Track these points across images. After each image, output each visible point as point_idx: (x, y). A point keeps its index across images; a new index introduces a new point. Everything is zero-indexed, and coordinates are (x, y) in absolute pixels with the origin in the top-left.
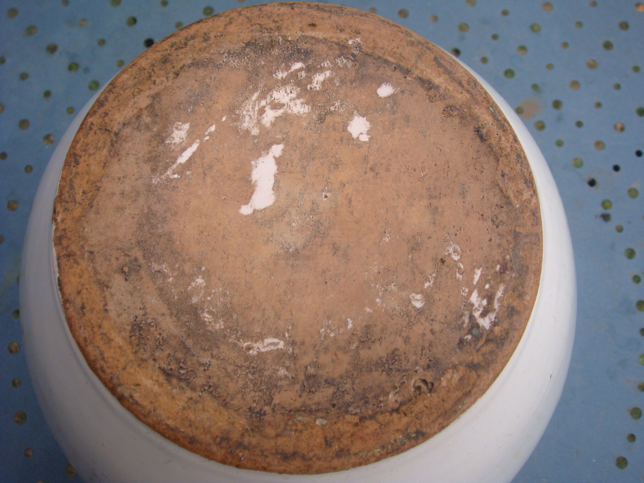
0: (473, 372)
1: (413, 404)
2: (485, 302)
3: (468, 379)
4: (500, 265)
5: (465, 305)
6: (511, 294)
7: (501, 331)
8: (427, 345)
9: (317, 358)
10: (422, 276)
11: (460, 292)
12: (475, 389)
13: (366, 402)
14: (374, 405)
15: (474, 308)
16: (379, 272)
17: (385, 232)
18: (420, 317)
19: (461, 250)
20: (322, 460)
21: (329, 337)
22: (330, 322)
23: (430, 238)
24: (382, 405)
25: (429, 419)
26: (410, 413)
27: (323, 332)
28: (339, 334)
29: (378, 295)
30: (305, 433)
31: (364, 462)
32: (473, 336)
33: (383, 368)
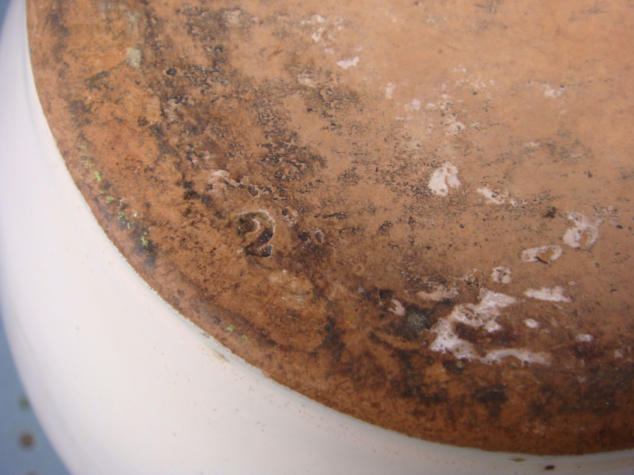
0: (319, 340)
1: (212, 222)
2: (493, 327)
3: (300, 331)
4: (593, 341)
5: (469, 283)
6: (536, 384)
7: (437, 383)
8: (352, 222)
9: (261, 23)
10: (501, 179)
11: (496, 264)
12: (279, 355)
13: (194, 129)
14: (191, 145)
15: (470, 305)
16: (475, 93)
17: (563, 87)
18: (411, 193)
19: (592, 246)
20: (60, 79)
21: (311, 32)
22: (340, 28)
23: (590, 176)
24: (195, 161)
25: (187, 265)
26: (191, 220)
27: (316, 20)
28: (322, 49)
29: (427, 101)
30: (109, 38)
31: (70, 158)
32: (404, 319)
33: (274, 145)
